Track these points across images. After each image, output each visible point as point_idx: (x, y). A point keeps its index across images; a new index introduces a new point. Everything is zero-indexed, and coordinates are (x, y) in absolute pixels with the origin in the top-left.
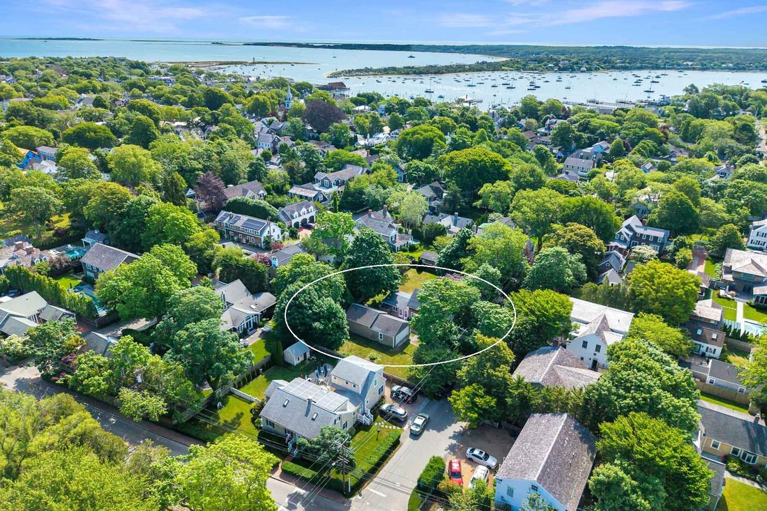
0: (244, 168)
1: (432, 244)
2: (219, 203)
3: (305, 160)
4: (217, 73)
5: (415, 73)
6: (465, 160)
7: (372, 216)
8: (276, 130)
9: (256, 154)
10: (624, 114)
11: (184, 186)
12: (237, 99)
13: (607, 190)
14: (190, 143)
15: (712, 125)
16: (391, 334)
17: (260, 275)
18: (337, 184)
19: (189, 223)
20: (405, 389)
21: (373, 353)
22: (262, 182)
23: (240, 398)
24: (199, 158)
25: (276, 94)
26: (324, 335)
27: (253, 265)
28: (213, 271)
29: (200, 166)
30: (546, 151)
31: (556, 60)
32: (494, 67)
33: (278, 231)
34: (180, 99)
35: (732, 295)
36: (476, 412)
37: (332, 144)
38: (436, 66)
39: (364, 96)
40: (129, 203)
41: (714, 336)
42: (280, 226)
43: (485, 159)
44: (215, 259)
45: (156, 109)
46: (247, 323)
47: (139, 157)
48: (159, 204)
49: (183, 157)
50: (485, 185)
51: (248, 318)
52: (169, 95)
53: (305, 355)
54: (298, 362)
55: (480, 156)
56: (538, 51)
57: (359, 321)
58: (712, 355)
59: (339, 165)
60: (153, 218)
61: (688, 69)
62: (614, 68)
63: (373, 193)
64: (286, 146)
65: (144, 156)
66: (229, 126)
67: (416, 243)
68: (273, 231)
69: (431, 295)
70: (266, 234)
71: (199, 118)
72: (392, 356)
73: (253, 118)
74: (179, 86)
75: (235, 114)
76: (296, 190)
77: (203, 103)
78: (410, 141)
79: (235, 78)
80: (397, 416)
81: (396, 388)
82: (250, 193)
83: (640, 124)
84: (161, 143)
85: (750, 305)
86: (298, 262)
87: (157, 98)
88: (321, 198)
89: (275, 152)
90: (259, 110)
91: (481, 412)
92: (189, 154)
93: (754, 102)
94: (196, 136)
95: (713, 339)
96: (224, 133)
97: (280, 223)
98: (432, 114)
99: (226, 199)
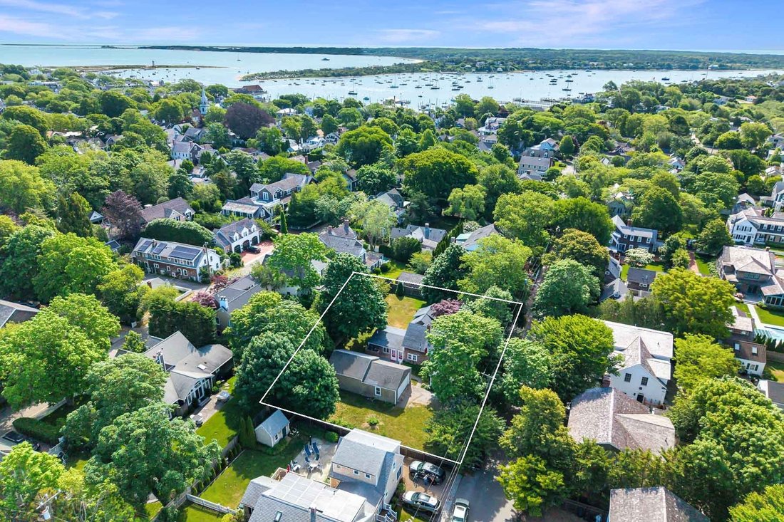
0: (162, 183)
1: (408, 263)
2: (136, 227)
3: (236, 171)
4: (112, 77)
5: (333, 75)
6: (428, 163)
7: (333, 233)
8: (192, 138)
9: (175, 166)
10: (561, 110)
11: (87, 209)
12: (142, 104)
13: (579, 189)
14: (89, 155)
15: (649, 119)
16: (390, 387)
17: (206, 322)
18: (279, 196)
19: (100, 259)
20: (427, 466)
21: (371, 415)
22: (187, 199)
23: (203, 508)
24: (103, 173)
25: (188, 97)
26: (308, 401)
27: (196, 311)
28: (139, 319)
29: (106, 183)
30: (505, 150)
31: (472, 61)
32: (413, 69)
33: (216, 259)
34: (70, 105)
35: (740, 298)
36: (538, 495)
37: (262, 151)
38: (353, 68)
39: (287, 98)
40: (12, 237)
41: (754, 350)
42: (217, 253)
43: (450, 161)
44: (142, 304)
45: (41, 117)
46: (197, 391)
47: (23, 175)
48: (55, 236)
49: (81, 172)
50: (454, 190)
51: (198, 383)
52: (56, 102)
53: (284, 430)
54: (276, 441)
55: (443, 158)
56: (452, 53)
57: (346, 374)
58: (754, 372)
59: (277, 174)
60: (49, 255)
61: (595, 69)
62: (527, 68)
63: (327, 204)
64: (209, 155)
65: (30, 173)
66: (135, 135)
67: (387, 262)
68: (211, 260)
69: (449, 337)
70: (201, 264)
71: (97, 127)
72: (396, 417)
73: (163, 125)
74: (68, 91)
75: (141, 120)
76: (229, 206)
77: (100, 110)
78: (354, 144)
79: (134, 81)
80: (428, 508)
81: (415, 465)
82: (174, 214)
83: (582, 120)
84: (51, 157)
85: (761, 307)
86: (261, 304)
87: (41, 105)
88: (263, 214)
89: (196, 162)
90: (169, 116)
91: (545, 493)
92: (90, 169)
93: (670, 97)
94: (96, 148)
95: (754, 354)
96: (131, 142)
97: (218, 249)
98: (366, 116)
99: (144, 223)
